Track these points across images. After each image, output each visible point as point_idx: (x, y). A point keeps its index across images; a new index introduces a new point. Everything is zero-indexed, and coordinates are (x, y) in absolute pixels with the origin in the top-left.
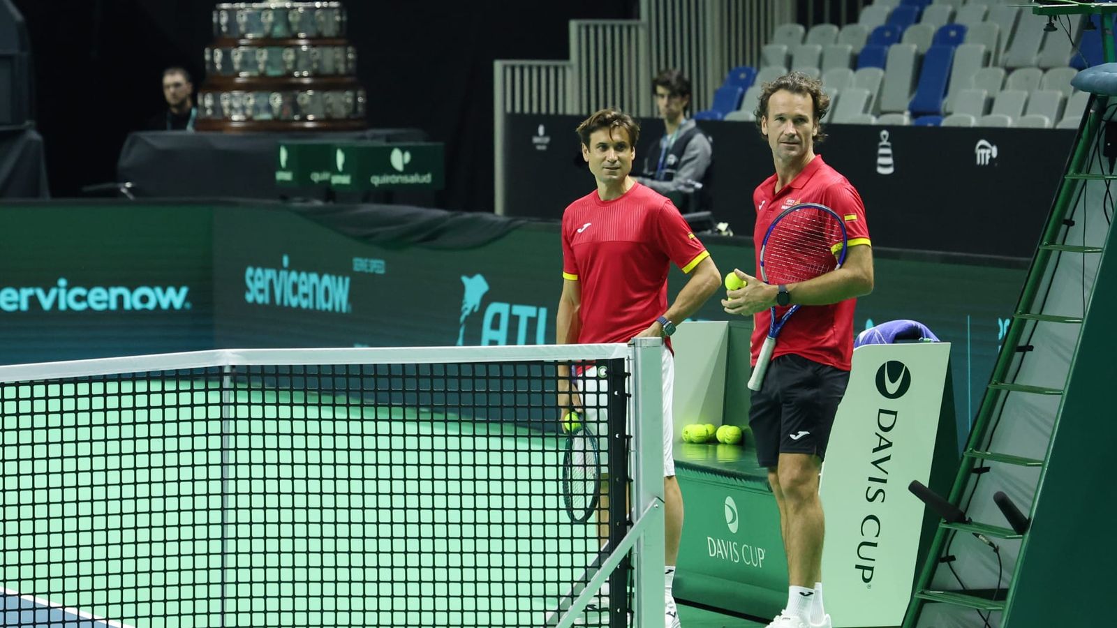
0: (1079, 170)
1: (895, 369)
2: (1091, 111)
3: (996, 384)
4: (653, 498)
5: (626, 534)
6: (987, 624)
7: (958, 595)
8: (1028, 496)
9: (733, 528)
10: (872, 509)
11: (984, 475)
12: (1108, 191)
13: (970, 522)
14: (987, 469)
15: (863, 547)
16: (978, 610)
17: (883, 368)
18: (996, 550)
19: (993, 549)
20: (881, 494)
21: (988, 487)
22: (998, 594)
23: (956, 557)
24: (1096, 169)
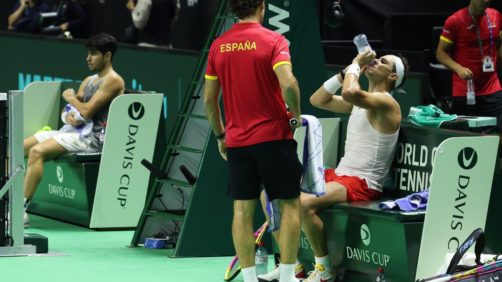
0: (222, 14)
1: (137, 106)
3: (182, 114)
4: (18, 167)
5: (5, 184)
6: (177, 226)
7: (163, 213)
8: (196, 166)
9: (61, 180)
10: (126, 172)
11: (176, 157)
13: (169, 179)
14: (178, 154)
15: (121, 190)
16: (173, 221)
17: (131, 105)
18: (181, 192)
19: (180, 191)
20: (130, 165)
21: (178, 162)
22: (181, 213)
23: (163, 195)
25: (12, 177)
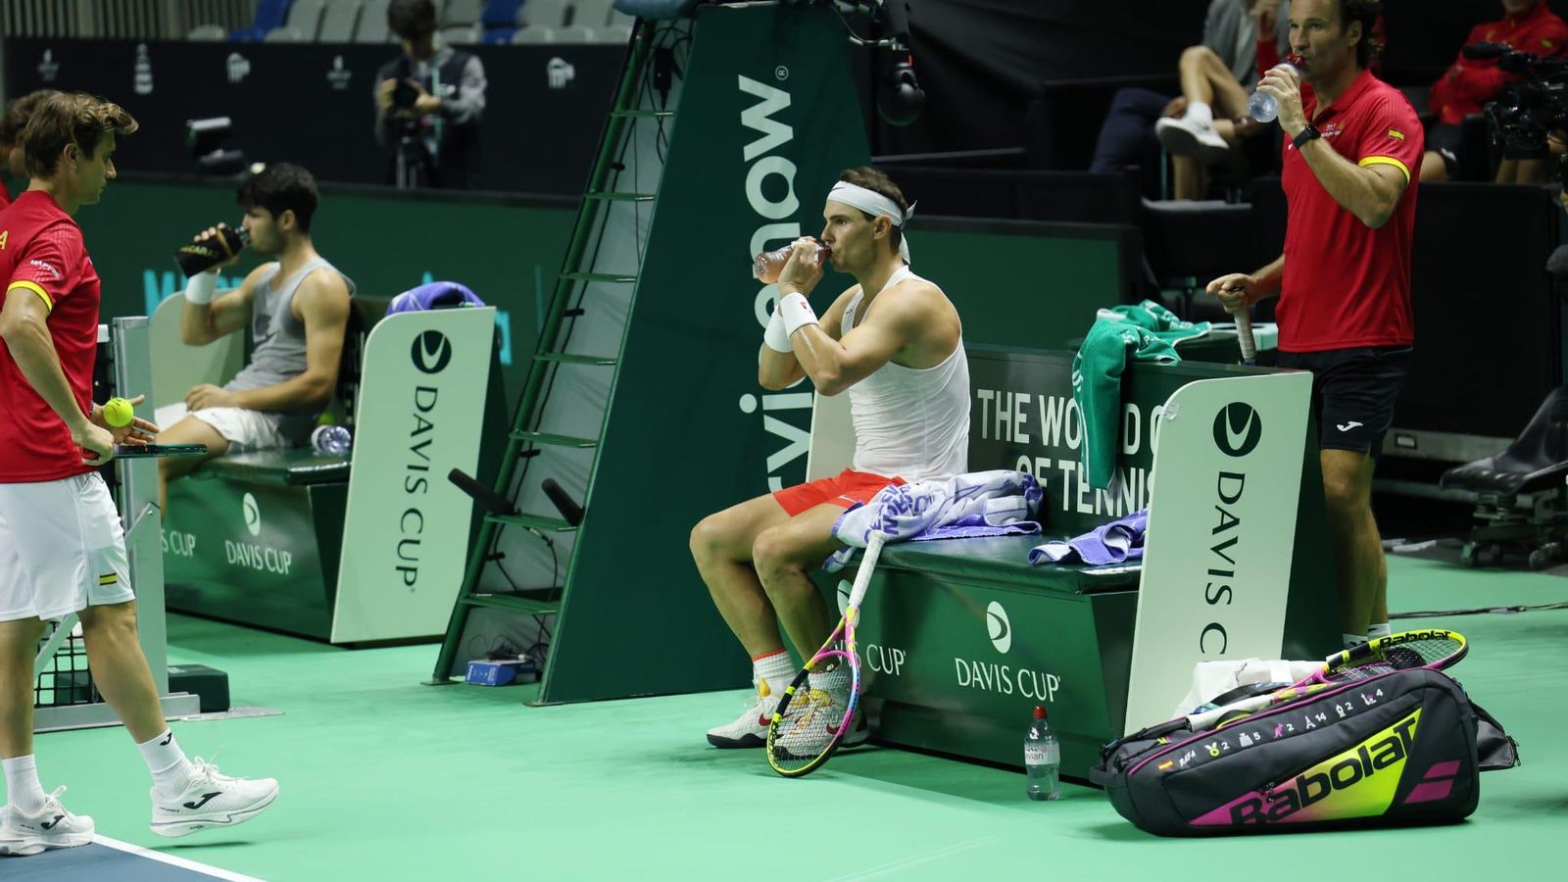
0: (626, 106)
1: (433, 339)
2: (638, 37)
3: (543, 354)
4: (145, 505)
6: (543, 627)
7: (509, 597)
8: (581, 478)
10: (413, 501)
11: (534, 459)
12: (661, 129)
13: (519, 514)
14: (537, 452)
15: (405, 546)
16: (534, 615)
17: (419, 338)
18: (550, 544)
19: (545, 543)
20: (422, 484)
21: (539, 471)
22: (550, 595)
23: (506, 554)
24: (646, 105)
25: (131, 529)
